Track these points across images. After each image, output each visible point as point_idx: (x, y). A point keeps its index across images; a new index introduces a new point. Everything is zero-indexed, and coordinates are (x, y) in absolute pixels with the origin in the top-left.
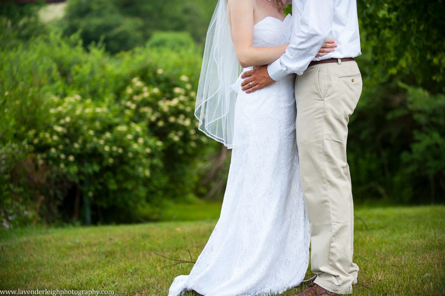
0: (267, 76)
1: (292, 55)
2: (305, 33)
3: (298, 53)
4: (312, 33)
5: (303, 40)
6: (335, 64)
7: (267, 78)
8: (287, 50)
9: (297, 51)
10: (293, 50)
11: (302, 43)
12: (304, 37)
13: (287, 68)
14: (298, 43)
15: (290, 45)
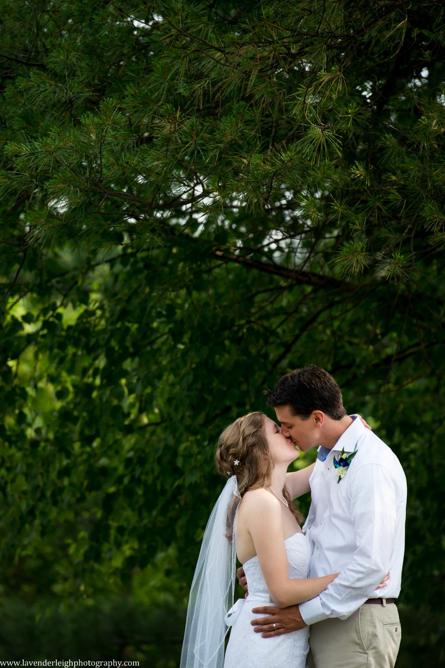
0: (298, 620)
1: (340, 595)
2: (365, 567)
3: (350, 592)
4: (374, 568)
5: (360, 576)
6: (379, 606)
7: (298, 622)
8: (330, 586)
9: (350, 590)
10: (342, 589)
11: (359, 580)
12: (362, 573)
13: (333, 611)
14: (352, 580)
15: (337, 581)
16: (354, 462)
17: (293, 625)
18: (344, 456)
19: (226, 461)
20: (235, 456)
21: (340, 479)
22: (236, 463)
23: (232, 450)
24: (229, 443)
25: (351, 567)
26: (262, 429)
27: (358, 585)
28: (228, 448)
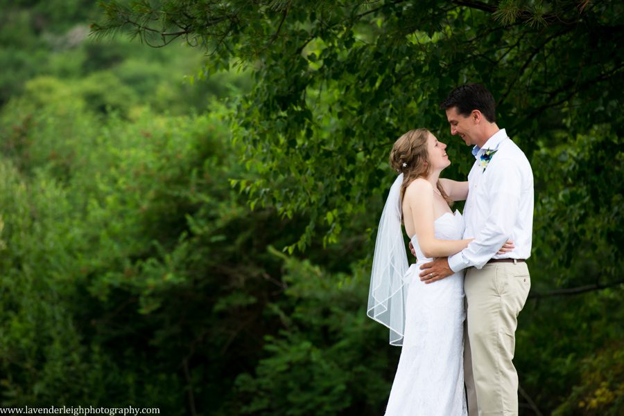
1: (475, 251)
2: (491, 231)
3: (482, 249)
4: (498, 231)
5: (489, 237)
7: (447, 269)
8: (469, 245)
9: (481, 247)
10: (477, 246)
11: (487, 240)
12: (489, 235)
13: (469, 261)
14: (483, 240)
15: (474, 241)
16: (494, 157)
17: (444, 272)
18: (488, 153)
19: (397, 162)
20: (404, 160)
21: (485, 169)
22: (405, 165)
23: (402, 156)
24: (401, 150)
25: (483, 231)
26: (425, 144)
27: (487, 243)
28: (399, 154)
